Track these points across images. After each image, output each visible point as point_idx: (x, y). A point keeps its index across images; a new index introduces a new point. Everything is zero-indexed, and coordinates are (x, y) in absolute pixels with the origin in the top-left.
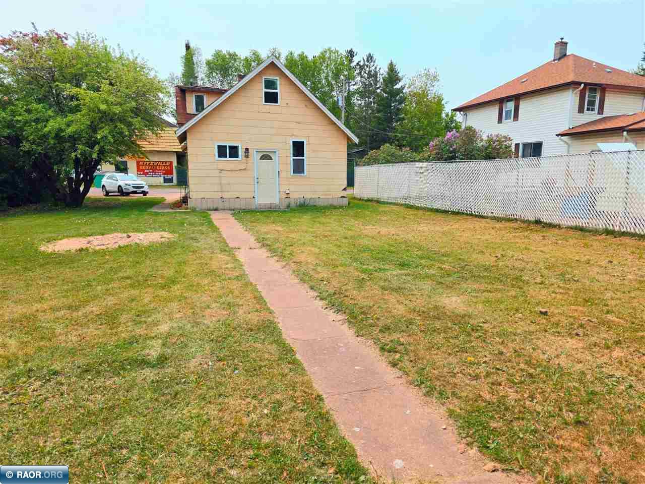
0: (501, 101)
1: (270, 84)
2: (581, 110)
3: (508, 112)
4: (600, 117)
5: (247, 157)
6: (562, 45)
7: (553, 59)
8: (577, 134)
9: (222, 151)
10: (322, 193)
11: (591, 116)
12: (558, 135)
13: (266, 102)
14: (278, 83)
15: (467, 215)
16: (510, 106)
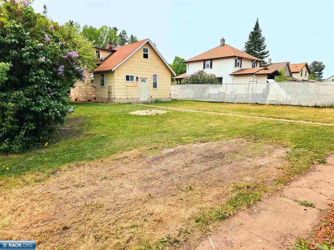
0: (204, 61)
1: (146, 50)
2: (236, 66)
3: (208, 65)
4: (240, 69)
5: (137, 80)
6: (223, 40)
7: (220, 45)
8: (235, 75)
9: (128, 78)
10: (163, 96)
11: (238, 68)
12: (230, 75)
13: (144, 57)
14: (148, 50)
15: (226, 103)
16: (209, 62)
